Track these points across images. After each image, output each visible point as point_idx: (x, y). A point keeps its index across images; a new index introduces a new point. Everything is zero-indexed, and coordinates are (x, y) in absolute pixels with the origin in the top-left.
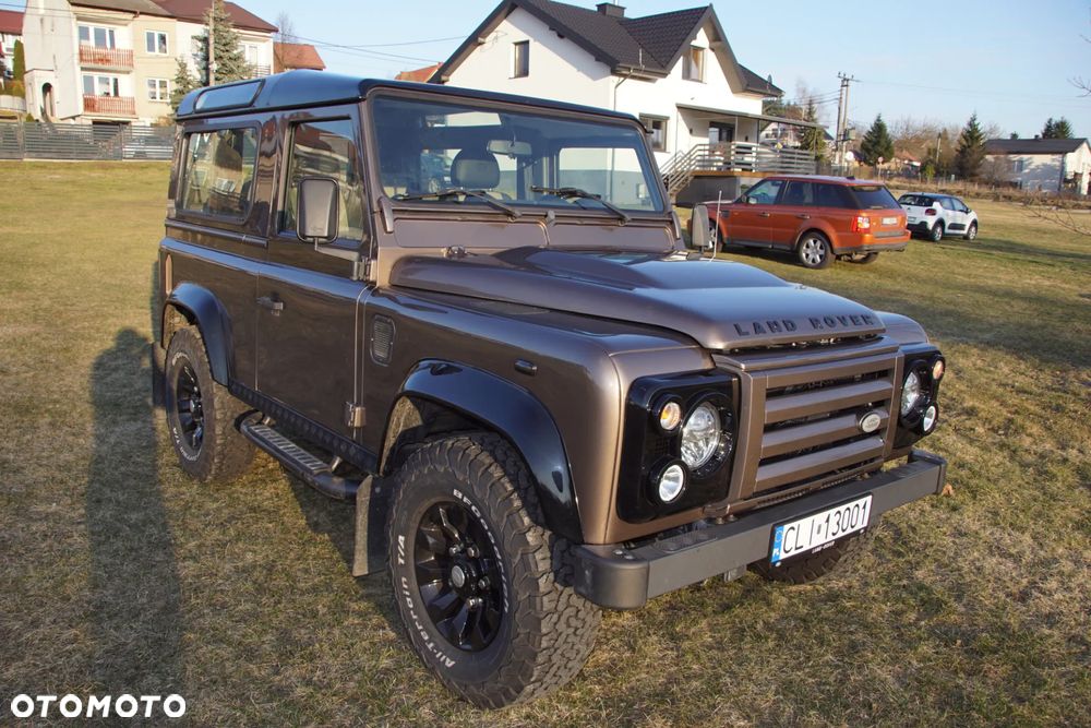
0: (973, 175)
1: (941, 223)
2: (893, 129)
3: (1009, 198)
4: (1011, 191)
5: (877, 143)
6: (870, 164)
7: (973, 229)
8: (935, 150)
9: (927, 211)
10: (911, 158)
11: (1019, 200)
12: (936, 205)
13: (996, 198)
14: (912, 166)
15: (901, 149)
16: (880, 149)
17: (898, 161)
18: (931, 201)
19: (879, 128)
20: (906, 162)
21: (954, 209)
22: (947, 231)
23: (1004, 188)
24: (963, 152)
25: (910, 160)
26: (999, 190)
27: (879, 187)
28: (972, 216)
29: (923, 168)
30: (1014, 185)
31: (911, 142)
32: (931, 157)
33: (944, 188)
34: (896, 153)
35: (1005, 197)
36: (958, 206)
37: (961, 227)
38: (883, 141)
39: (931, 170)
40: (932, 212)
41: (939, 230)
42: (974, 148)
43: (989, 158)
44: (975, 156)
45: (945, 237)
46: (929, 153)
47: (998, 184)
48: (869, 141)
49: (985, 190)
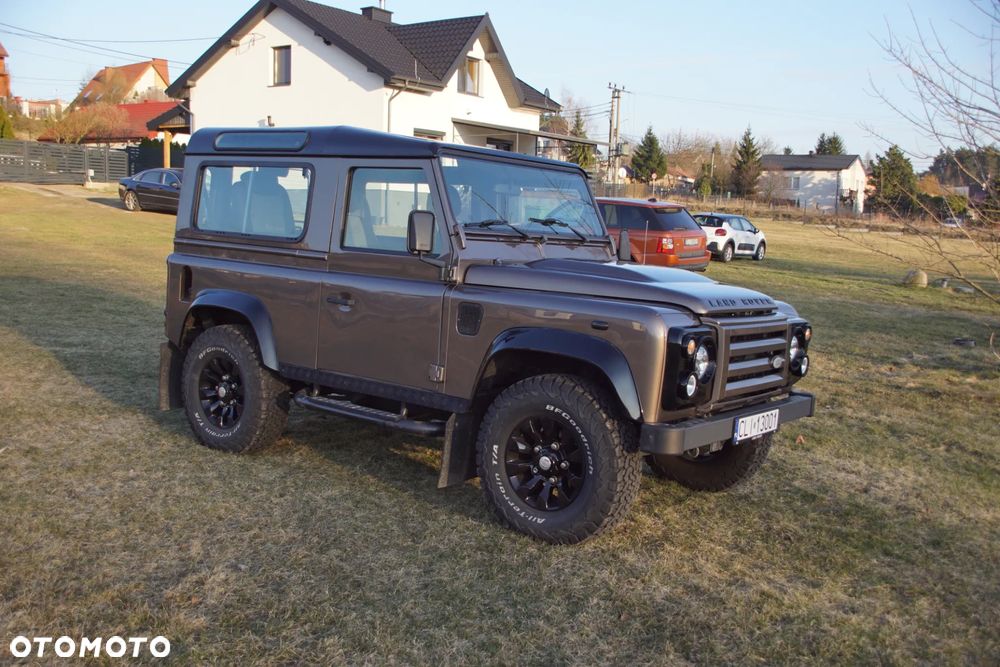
0: (750, 192)
1: (731, 243)
2: (665, 144)
3: (788, 217)
4: (788, 210)
5: (648, 159)
6: (642, 181)
7: (762, 248)
8: (709, 166)
9: (717, 232)
10: (684, 174)
11: (799, 218)
12: (725, 225)
13: (776, 217)
14: (686, 182)
15: (674, 164)
16: (653, 165)
17: (671, 177)
18: (720, 221)
19: (650, 142)
20: (680, 178)
21: (743, 230)
22: (737, 251)
23: (784, 207)
24: (738, 168)
25: (684, 177)
26: (779, 208)
27: (679, 209)
28: (761, 236)
29: (698, 186)
30: (792, 203)
31: (685, 156)
32: (706, 173)
33: (722, 206)
34: (669, 168)
35: (784, 216)
36: (746, 226)
37: (751, 247)
38: (655, 156)
39: (707, 188)
40: (722, 233)
41: (730, 250)
42: (749, 164)
43: (764, 174)
44: (752, 173)
45: (736, 258)
46: (703, 168)
47: (776, 202)
48: (641, 156)
49: (764, 208)
